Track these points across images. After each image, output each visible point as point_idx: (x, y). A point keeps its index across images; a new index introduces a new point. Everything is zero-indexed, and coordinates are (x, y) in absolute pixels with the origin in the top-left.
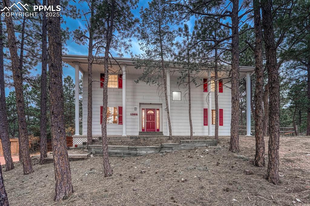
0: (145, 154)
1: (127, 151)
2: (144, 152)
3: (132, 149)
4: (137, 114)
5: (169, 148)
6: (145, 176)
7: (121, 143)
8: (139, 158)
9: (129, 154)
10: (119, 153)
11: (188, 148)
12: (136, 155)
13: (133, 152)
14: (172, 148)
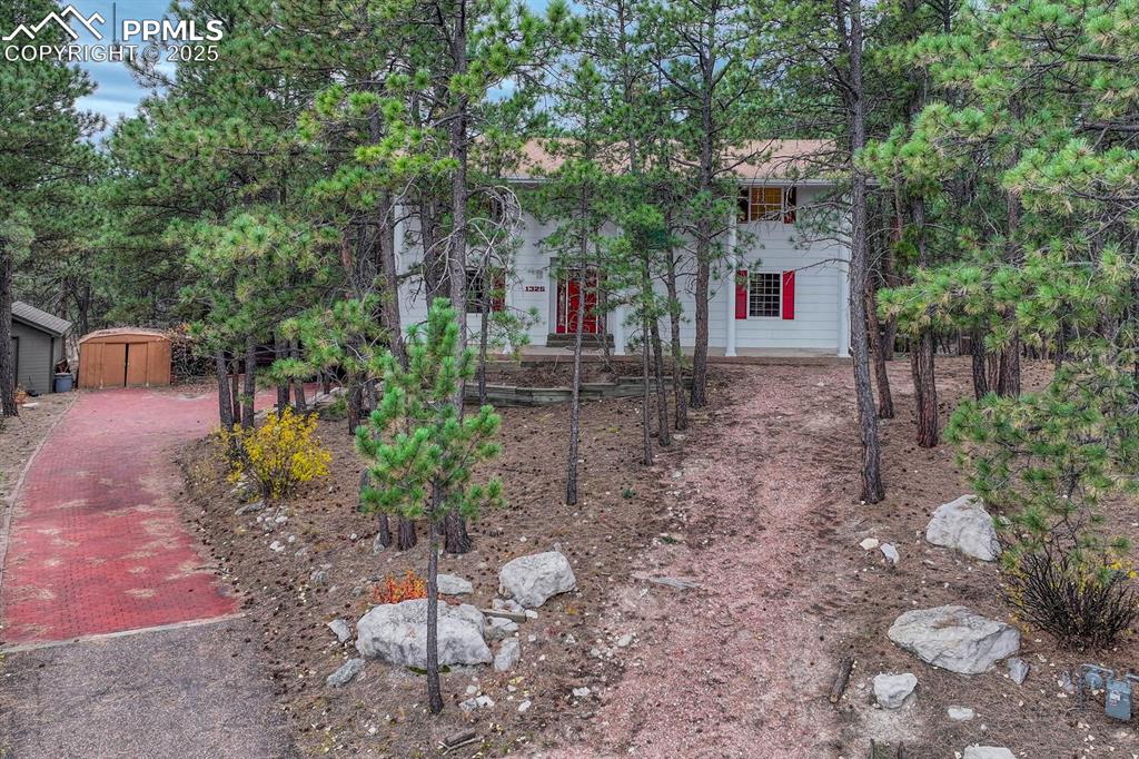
0: (548, 403)
1: (514, 397)
2: (545, 399)
3: (521, 392)
4: (543, 289)
5: (597, 392)
6: (535, 437)
7: (500, 377)
8: (535, 410)
9: (517, 402)
10: (498, 400)
11: (631, 393)
12: (530, 405)
13: (525, 398)
14: (601, 392)
